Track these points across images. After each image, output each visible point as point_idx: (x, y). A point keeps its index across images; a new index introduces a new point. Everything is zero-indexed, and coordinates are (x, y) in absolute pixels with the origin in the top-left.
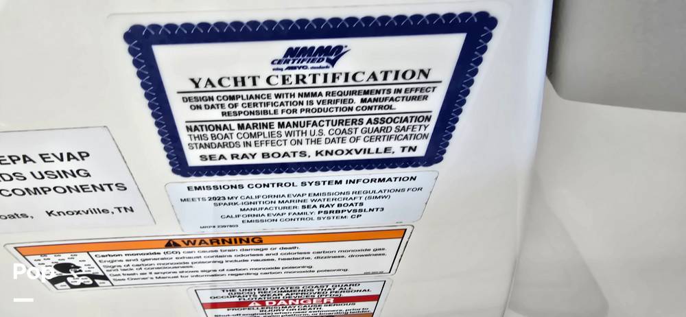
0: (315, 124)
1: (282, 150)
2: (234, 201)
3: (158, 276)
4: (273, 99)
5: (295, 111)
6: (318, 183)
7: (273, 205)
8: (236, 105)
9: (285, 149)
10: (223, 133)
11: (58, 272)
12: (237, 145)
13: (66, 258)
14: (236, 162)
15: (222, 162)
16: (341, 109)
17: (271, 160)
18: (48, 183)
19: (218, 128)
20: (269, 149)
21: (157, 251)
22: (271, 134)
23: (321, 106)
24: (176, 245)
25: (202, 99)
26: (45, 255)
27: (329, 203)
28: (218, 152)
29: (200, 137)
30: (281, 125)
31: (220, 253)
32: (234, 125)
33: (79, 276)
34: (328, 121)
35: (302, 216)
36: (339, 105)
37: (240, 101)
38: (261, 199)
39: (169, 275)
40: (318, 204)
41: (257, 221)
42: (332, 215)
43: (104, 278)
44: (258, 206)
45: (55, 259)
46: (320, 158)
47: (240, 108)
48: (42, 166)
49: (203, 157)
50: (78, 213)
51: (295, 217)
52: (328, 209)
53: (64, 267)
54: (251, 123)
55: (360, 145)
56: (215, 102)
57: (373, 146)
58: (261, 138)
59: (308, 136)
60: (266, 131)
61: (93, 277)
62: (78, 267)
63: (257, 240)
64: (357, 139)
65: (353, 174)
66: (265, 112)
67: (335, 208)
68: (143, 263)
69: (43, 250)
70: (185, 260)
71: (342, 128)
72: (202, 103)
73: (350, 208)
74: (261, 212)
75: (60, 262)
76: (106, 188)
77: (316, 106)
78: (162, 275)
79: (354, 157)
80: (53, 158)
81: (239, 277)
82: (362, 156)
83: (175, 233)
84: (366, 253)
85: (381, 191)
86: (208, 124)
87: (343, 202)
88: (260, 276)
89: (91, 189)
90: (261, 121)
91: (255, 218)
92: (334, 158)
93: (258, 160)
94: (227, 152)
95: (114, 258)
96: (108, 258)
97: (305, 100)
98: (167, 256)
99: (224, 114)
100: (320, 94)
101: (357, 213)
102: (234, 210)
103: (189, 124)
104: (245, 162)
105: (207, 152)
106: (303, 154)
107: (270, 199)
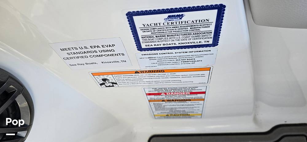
0: (177, 35)
1: (169, 43)
2: (155, 58)
3: (132, 83)
4: (165, 29)
5: (171, 32)
6: (180, 53)
7: (167, 60)
8: (155, 31)
9: (170, 42)
10: (152, 38)
11: (103, 81)
12: (156, 42)
13: (105, 77)
14: (155, 47)
15: (152, 47)
16: (185, 31)
17: (166, 46)
18: (103, 53)
19: (150, 37)
20: (165, 43)
21: (132, 75)
22: (165, 39)
23: (179, 30)
24: (138, 73)
25: (146, 29)
26: (99, 76)
27: (184, 59)
28: (150, 44)
29: (145, 40)
30: (168, 36)
31: (151, 76)
32: (155, 36)
33: (109, 83)
34: (181, 34)
35: (176, 63)
36: (184, 30)
37: (156, 30)
38: (163, 58)
39: (136, 83)
40: (181, 59)
41: (162, 65)
42: (185, 63)
43: (116, 84)
44: (162, 60)
45: (102, 77)
46: (180, 45)
47: (156, 32)
48: (102, 49)
49: (146, 46)
50: (110, 62)
51: (174, 63)
52: (184, 61)
53: (104, 80)
54: (159, 35)
55: (191, 41)
56: (149, 30)
57: (196, 41)
58: (162, 40)
59: (176, 39)
60: (164, 38)
61: (113, 83)
62: (109, 80)
63: (163, 71)
64: (190, 39)
65: (190, 50)
66: (163, 32)
67: (186, 60)
68: (128, 79)
69: (99, 74)
70: (141, 78)
71: (185, 36)
72: (146, 30)
73: (191, 60)
74: (163, 62)
75: (104, 78)
76: (119, 55)
77: (177, 30)
78: (133, 83)
79: (190, 44)
80: (105, 46)
81: (157, 84)
82: (192, 44)
83: (138, 69)
84: (198, 76)
85: (200, 55)
86: (147, 36)
87: (188, 59)
88: (164, 84)
89: (115, 55)
90: (162, 35)
91: (162, 64)
92: (184, 45)
93: (162, 46)
94: (153, 44)
95: (120, 77)
96: (118, 77)
97: (174, 29)
98: (136, 76)
99: (152, 33)
100: (178, 27)
101: (193, 62)
102: (155, 61)
103: (142, 36)
104: (158, 46)
105: (147, 44)
106: (175, 44)
107: (166, 58)
